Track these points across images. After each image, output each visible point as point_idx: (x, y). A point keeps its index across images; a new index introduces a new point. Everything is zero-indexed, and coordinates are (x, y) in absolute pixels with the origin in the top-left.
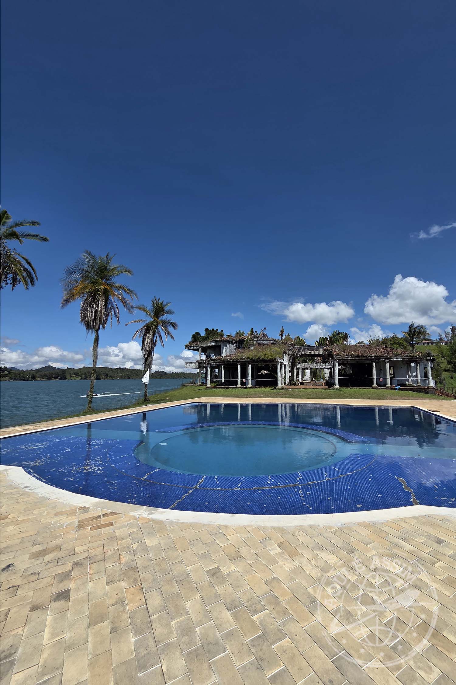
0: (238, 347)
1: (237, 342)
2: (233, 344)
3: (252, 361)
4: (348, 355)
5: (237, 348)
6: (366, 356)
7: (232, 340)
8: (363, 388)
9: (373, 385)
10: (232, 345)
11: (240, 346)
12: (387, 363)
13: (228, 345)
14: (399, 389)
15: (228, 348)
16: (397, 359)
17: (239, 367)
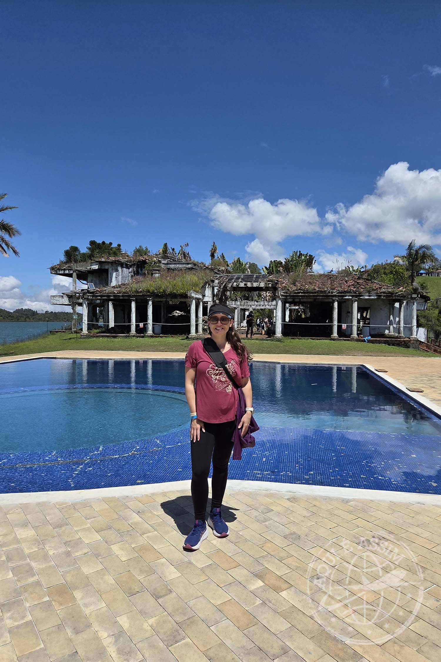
0: (136, 273)
1: (134, 265)
2: (128, 267)
3: (154, 295)
4: (300, 289)
5: (135, 275)
6: (325, 292)
7: (127, 261)
8: (317, 339)
9: (332, 334)
10: (127, 270)
11: (140, 271)
12: (355, 302)
13: (120, 269)
14: (369, 341)
15: (120, 274)
16: (369, 296)
17: (133, 305)
